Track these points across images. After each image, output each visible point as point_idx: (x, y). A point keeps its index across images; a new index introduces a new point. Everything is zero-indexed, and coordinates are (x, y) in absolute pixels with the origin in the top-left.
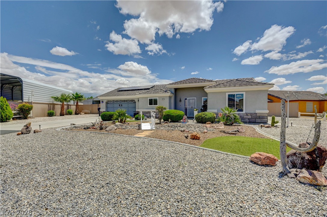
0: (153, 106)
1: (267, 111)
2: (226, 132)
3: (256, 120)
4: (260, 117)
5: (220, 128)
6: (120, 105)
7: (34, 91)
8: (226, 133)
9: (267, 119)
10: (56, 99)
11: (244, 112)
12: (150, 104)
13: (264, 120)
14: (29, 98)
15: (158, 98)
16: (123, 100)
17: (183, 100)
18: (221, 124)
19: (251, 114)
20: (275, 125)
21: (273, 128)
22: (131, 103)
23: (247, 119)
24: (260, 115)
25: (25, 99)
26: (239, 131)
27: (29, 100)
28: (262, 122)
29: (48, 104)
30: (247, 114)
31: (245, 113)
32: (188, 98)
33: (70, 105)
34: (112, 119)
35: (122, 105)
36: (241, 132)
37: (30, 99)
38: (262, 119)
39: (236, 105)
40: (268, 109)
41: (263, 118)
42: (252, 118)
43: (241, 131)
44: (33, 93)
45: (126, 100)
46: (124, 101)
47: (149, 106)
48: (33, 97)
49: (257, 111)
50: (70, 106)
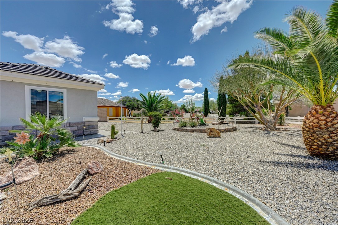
1: (98, 119)
2: (62, 197)
3: (83, 132)
4: (89, 127)
5: (26, 178)
8: (62, 201)
9: (98, 129)
11: (65, 121)
13: (94, 130)
18: (27, 165)
19: (76, 124)
20: (115, 136)
21: (115, 141)
24: (89, 124)
26: (92, 173)
28: (91, 133)
30: (70, 125)
31: (67, 123)
36: (96, 173)
38: (92, 130)
40: (98, 116)
41: (93, 128)
42: (78, 130)
43: (96, 171)
49: (86, 119)
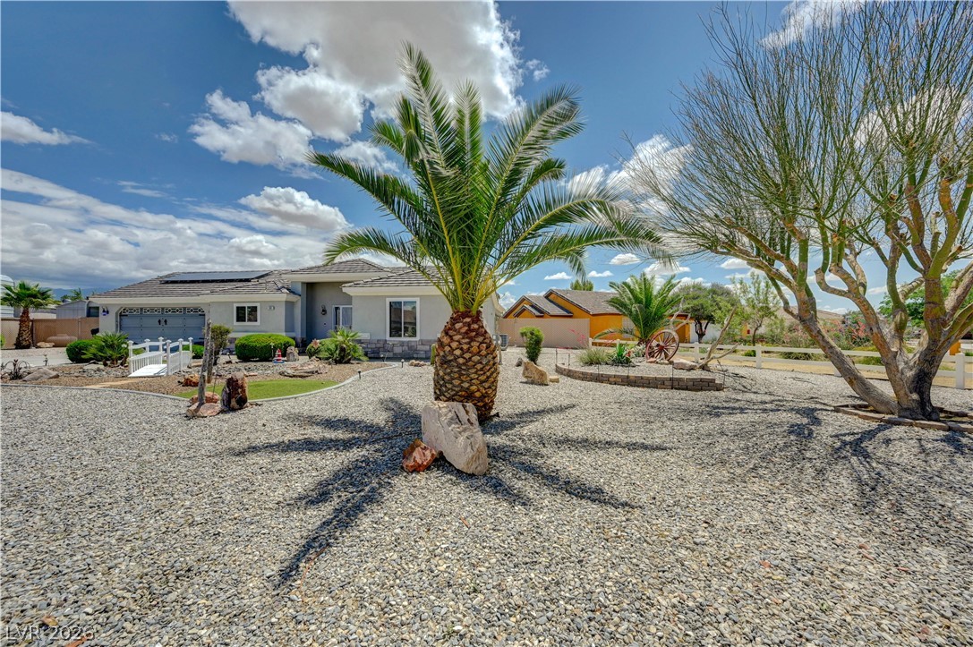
0: (247, 323)
6: (159, 321)
11: (417, 338)
12: (238, 320)
15: (258, 305)
16: (170, 307)
17: (331, 311)
19: (429, 342)
22: (192, 316)
30: (422, 343)
31: (419, 340)
32: (341, 307)
34: (83, 357)
35: (166, 321)
39: (405, 323)
45: (177, 307)
46: (174, 310)
47: (236, 323)
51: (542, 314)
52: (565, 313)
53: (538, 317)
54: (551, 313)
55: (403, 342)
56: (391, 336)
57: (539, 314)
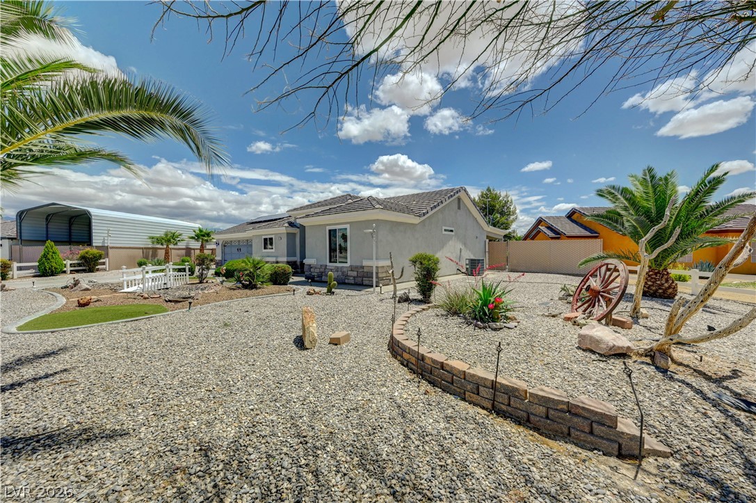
0: (268, 250)
3: (362, 280)
4: (368, 275)
7: (111, 229)
10: (159, 241)
12: (265, 248)
14: (104, 239)
15: (273, 237)
16: (241, 240)
19: (356, 268)
23: (352, 278)
24: (368, 271)
25: (97, 241)
27: (104, 242)
28: (370, 284)
29: (142, 248)
30: (352, 269)
31: (349, 266)
33: (194, 249)
35: (240, 249)
37: (106, 241)
38: (371, 279)
42: (357, 277)
44: (110, 232)
46: (243, 242)
47: (264, 251)
48: (110, 238)
49: (364, 263)
50: (193, 251)
51: (558, 235)
52: (588, 234)
53: (552, 238)
54: (568, 234)
55: (338, 267)
56: (330, 262)
57: (553, 235)
